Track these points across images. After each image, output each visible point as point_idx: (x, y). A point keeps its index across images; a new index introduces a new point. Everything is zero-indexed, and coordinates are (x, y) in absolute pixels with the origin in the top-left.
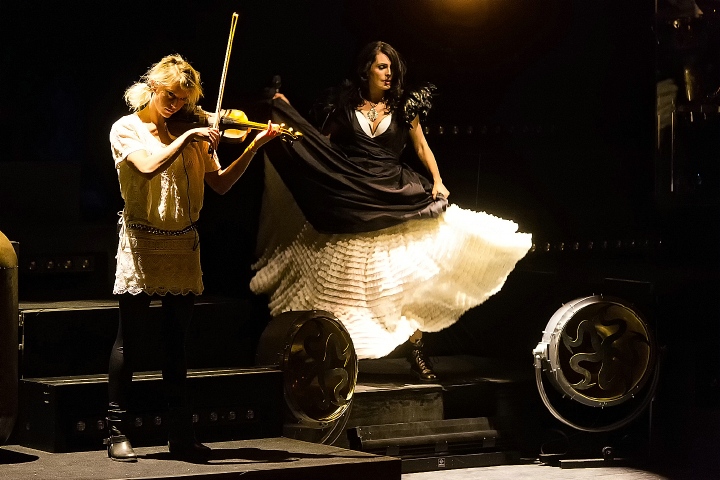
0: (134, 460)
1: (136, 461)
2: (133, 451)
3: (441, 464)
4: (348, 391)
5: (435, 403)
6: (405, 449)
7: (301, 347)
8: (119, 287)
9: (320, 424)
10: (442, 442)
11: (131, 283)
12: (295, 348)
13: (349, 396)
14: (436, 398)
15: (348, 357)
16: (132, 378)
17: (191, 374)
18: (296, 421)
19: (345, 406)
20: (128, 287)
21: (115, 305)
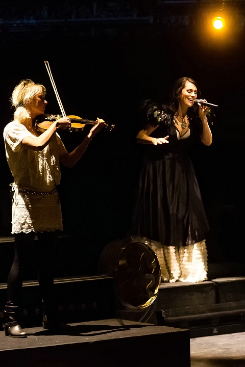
0: (25, 336)
1: (26, 337)
2: (23, 332)
3: (215, 331)
4: (156, 288)
5: (210, 293)
6: (192, 323)
7: (125, 262)
8: (15, 229)
9: (139, 309)
10: (215, 317)
11: (24, 226)
12: (121, 263)
13: (156, 291)
14: (210, 290)
15: (155, 267)
16: (22, 285)
17: (57, 282)
18: (124, 308)
19: (154, 297)
20: (22, 229)
21: (12, 240)
